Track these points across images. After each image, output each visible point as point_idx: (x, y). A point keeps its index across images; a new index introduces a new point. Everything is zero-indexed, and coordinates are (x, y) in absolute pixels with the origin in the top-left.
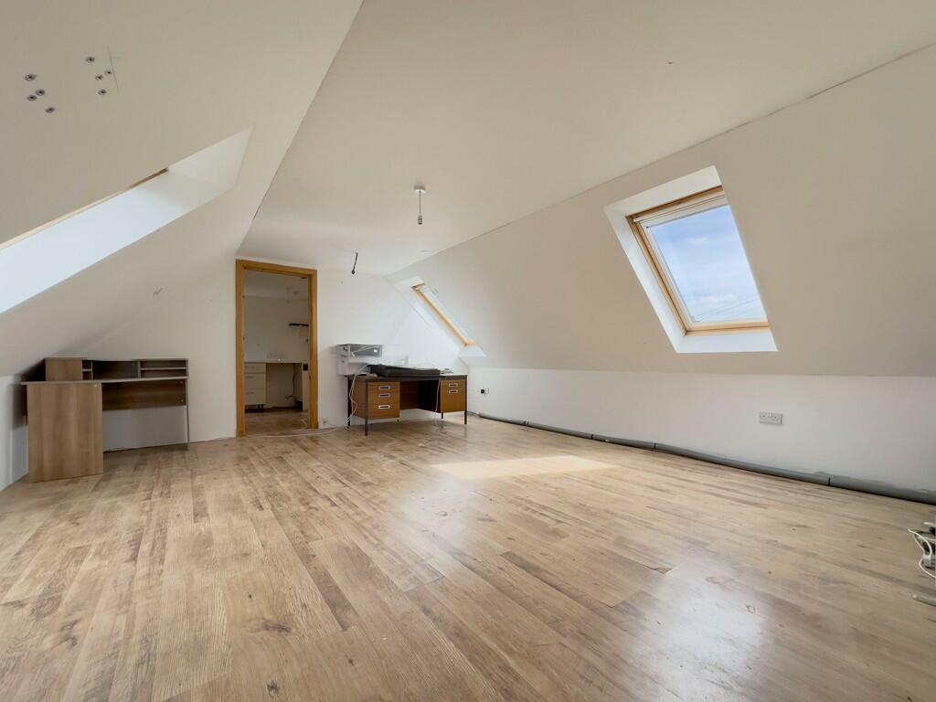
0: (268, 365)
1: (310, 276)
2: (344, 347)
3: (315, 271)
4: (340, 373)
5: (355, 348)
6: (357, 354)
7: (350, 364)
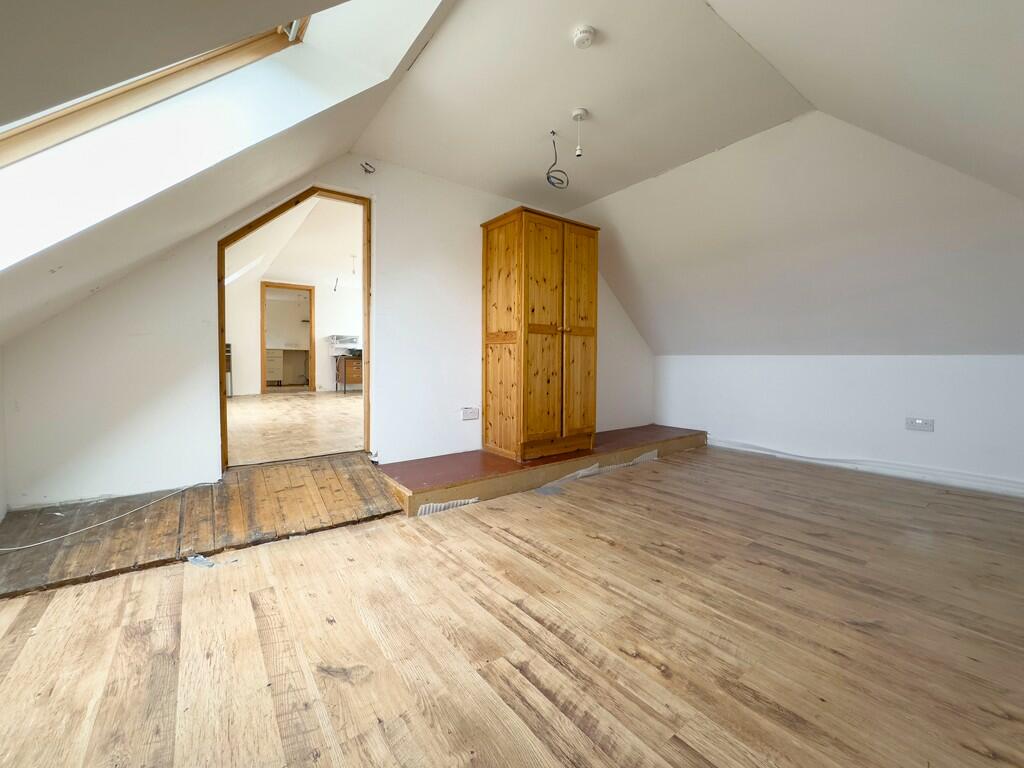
0: (284, 351)
1: (310, 290)
2: (332, 337)
3: (314, 287)
4: (331, 354)
5: (338, 338)
6: (341, 342)
7: (337, 349)
